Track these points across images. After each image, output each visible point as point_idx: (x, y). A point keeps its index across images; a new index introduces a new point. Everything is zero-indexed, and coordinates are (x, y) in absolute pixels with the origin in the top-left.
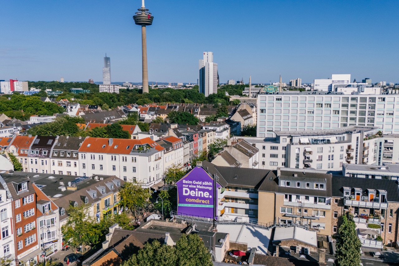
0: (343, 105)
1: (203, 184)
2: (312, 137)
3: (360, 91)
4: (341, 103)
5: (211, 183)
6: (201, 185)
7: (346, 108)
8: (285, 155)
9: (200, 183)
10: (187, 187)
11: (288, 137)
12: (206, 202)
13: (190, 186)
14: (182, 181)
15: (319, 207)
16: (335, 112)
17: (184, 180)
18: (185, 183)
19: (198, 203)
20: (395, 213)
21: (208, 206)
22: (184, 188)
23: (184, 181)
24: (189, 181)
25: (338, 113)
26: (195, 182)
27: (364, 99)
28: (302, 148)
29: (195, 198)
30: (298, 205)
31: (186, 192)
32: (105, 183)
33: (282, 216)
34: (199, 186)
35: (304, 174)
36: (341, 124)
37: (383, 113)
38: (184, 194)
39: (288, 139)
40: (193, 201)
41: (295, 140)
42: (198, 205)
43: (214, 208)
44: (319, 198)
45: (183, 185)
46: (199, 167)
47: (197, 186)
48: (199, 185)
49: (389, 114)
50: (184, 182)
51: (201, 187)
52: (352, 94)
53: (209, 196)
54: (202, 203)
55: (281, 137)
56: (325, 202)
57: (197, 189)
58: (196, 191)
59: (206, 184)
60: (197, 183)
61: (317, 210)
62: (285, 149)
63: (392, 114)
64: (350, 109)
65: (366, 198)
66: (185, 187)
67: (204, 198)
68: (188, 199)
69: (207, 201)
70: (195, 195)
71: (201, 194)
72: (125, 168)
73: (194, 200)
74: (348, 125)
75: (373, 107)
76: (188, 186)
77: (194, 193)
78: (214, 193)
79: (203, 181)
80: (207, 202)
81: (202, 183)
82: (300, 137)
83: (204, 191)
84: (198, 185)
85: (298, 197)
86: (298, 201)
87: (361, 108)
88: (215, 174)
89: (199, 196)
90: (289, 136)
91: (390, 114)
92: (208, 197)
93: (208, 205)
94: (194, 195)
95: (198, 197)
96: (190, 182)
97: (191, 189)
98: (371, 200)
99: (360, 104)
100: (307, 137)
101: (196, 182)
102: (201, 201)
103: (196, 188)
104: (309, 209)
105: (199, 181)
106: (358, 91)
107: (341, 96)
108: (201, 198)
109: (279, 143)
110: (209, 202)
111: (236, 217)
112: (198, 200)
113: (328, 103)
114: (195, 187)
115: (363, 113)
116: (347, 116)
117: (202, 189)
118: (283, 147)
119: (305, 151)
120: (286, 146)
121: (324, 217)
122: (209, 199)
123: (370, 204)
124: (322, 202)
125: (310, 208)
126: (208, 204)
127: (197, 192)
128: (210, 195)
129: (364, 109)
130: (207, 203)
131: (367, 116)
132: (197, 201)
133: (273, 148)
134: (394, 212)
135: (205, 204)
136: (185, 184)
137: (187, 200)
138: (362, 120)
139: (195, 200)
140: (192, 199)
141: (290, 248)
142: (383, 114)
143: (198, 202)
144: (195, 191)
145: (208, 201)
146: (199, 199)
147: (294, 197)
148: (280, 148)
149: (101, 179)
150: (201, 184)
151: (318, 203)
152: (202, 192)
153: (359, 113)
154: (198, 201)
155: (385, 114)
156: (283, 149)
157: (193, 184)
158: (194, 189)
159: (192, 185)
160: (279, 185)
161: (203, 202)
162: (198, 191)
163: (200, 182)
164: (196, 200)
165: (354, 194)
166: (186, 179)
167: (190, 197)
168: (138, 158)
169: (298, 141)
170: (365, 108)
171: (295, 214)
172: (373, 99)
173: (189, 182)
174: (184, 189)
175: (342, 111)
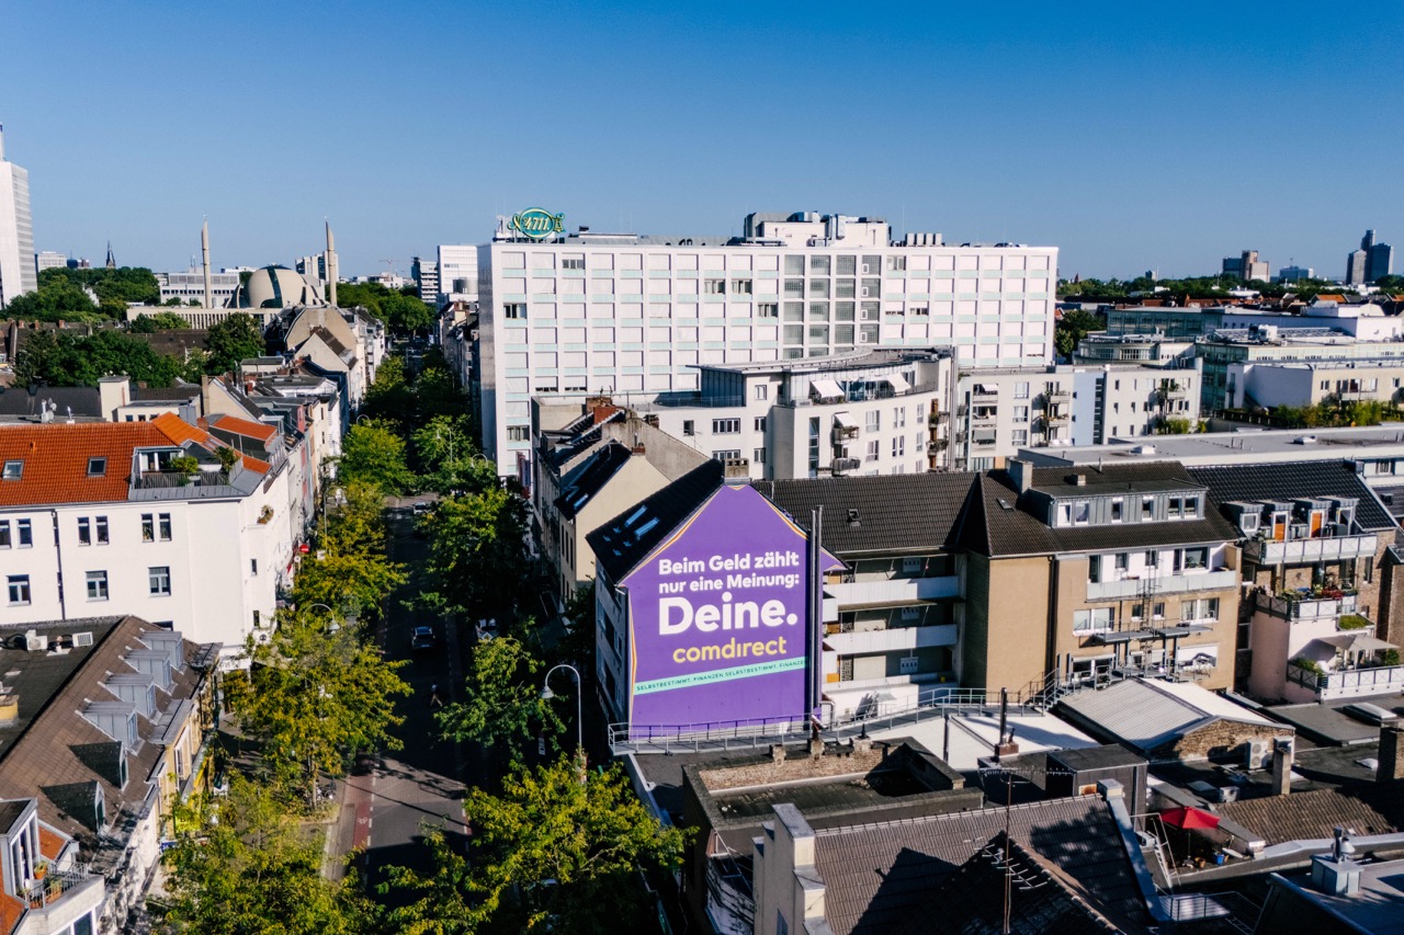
0: (790, 286)
1: (758, 566)
2: (843, 376)
3: (834, 236)
4: (783, 277)
5: (795, 556)
6: (746, 574)
7: (797, 293)
8: (764, 449)
9: (744, 563)
10: (678, 595)
11: (771, 380)
12: (772, 648)
13: (694, 586)
14: (655, 564)
15: (1199, 587)
16: (763, 308)
17: (662, 562)
18: (668, 572)
19: (731, 659)
20: (1378, 568)
21: (778, 667)
22: (662, 600)
23: (666, 567)
24: (690, 560)
25: (775, 313)
26: (717, 563)
27: (848, 263)
28: (826, 414)
29: (720, 637)
30: (1131, 590)
31: (676, 616)
32: (120, 657)
33: (1081, 647)
34: (739, 577)
35: (1098, 471)
36: (785, 350)
37: (901, 310)
38: (666, 629)
39: (773, 387)
40: (711, 657)
41: (799, 389)
42: (734, 670)
43: (807, 670)
44: (1187, 550)
45: (661, 586)
46: (737, 488)
47: (730, 578)
48: (740, 571)
49: (915, 312)
50: (662, 572)
51: (747, 583)
52: (811, 243)
53: (784, 618)
54: (751, 659)
55: (749, 380)
56: (1204, 564)
57: (727, 597)
58: (725, 606)
59: (772, 565)
60: (728, 565)
61: (1189, 597)
62: (764, 429)
63: (926, 312)
64: (811, 298)
65: (1302, 528)
66: (670, 595)
67: (764, 633)
68: (683, 651)
69: (774, 643)
70: (720, 623)
71: (747, 615)
72: (97, 581)
73: (715, 652)
74: (806, 354)
75: (875, 288)
76: (687, 588)
77: (715, 615)
78: (809, 598)
79: (758, 551)
80: (776, 647)
81: (753, 563)
82: (812, 377)
83: (760, 596)
84: (734, 573)
85: (1123, 561)
86: (1125, 575)
87: (840, 292)
88: (817, 509)
89: (739, 624)
90: (774, 376)
91: (918, 312)
92: (779, 622)
93: (777, 663)
94: (714, 627)
95: (734, 632)
96: (696, 564)
97: (697, 600)
98: (1317, 534)
99: (839, 281)
100: (831, 374)
101: (723, 560)
102: (750, 649)
103: (725, 589)
104: (1171, 599)
105: (737, 556)
106: (827, 235)
107: (781, 251)
108: (747, 635)
109: (743, 404)
110: (785, 647)
111: (863, 694)
112: (732, 646)
113: (741, 277)
114: (718, 584)
115: (848, 311)
116: (800, 323)
117: (751, 589)
118: (757, 421)
119: (837, 425)
120: (765, 413)
121: (1214, 619)
122: (784, 630)
123: (1314, 550)
124: (1194, 566)
125: (1174, 593)
126: (779, 657)
127: (727, 608)
128: (788, 613)
129: (848, 296)
130: (775, 652)
131: (859, 320)
132: (728, 651)
133: (722, 427)
134: (1374, 566)
135: (766, 658)
136: (672, 578)
137: (680, 656)
138: (847, 334)
139: (716, 647)
140: (704, 649)
141: (1206, 758)
142: (902, 313)
143: (732, 655)
144: (719, 604)
145: (782, 641)
146: (736, 643)
147: (1108, 562)
148: (747, 424)
149: (76, 644)
150: (748, 566)
151: (1185, 574)
152: (751, 606)
153: (837, 311)
154: (734, 649)
155: (907, 312)
156: (757, 428)
157: (710, 575)
158: (714, 598)
159: (706, 578)
160: (1053, 523)
161: (758, 648)
162: (733, 603)
163: (742, 556)
164: (727, 646)
165: (1269, 524)
166: (675, 555)
167: (694, 637)
168: (184, 514)
169: (807, 392)
170: (853, 292)
171: (1124, 628)
172: (875, 262)
173: (691, 564)
174: (665, 605)
175: (786, 303)
